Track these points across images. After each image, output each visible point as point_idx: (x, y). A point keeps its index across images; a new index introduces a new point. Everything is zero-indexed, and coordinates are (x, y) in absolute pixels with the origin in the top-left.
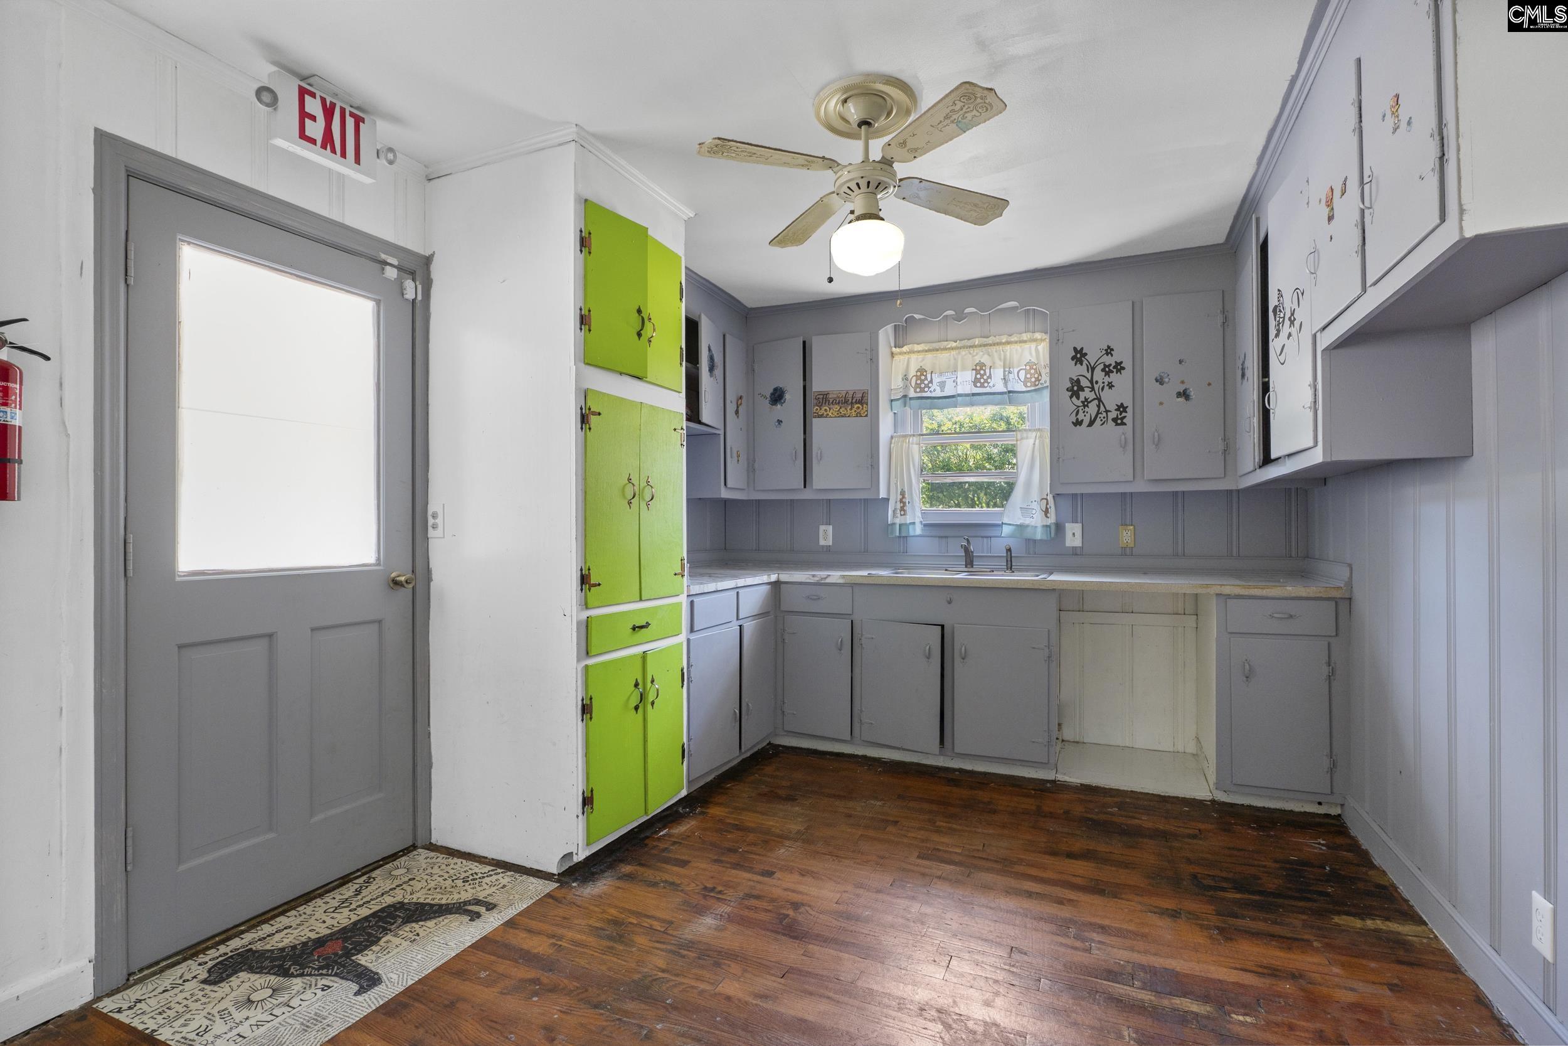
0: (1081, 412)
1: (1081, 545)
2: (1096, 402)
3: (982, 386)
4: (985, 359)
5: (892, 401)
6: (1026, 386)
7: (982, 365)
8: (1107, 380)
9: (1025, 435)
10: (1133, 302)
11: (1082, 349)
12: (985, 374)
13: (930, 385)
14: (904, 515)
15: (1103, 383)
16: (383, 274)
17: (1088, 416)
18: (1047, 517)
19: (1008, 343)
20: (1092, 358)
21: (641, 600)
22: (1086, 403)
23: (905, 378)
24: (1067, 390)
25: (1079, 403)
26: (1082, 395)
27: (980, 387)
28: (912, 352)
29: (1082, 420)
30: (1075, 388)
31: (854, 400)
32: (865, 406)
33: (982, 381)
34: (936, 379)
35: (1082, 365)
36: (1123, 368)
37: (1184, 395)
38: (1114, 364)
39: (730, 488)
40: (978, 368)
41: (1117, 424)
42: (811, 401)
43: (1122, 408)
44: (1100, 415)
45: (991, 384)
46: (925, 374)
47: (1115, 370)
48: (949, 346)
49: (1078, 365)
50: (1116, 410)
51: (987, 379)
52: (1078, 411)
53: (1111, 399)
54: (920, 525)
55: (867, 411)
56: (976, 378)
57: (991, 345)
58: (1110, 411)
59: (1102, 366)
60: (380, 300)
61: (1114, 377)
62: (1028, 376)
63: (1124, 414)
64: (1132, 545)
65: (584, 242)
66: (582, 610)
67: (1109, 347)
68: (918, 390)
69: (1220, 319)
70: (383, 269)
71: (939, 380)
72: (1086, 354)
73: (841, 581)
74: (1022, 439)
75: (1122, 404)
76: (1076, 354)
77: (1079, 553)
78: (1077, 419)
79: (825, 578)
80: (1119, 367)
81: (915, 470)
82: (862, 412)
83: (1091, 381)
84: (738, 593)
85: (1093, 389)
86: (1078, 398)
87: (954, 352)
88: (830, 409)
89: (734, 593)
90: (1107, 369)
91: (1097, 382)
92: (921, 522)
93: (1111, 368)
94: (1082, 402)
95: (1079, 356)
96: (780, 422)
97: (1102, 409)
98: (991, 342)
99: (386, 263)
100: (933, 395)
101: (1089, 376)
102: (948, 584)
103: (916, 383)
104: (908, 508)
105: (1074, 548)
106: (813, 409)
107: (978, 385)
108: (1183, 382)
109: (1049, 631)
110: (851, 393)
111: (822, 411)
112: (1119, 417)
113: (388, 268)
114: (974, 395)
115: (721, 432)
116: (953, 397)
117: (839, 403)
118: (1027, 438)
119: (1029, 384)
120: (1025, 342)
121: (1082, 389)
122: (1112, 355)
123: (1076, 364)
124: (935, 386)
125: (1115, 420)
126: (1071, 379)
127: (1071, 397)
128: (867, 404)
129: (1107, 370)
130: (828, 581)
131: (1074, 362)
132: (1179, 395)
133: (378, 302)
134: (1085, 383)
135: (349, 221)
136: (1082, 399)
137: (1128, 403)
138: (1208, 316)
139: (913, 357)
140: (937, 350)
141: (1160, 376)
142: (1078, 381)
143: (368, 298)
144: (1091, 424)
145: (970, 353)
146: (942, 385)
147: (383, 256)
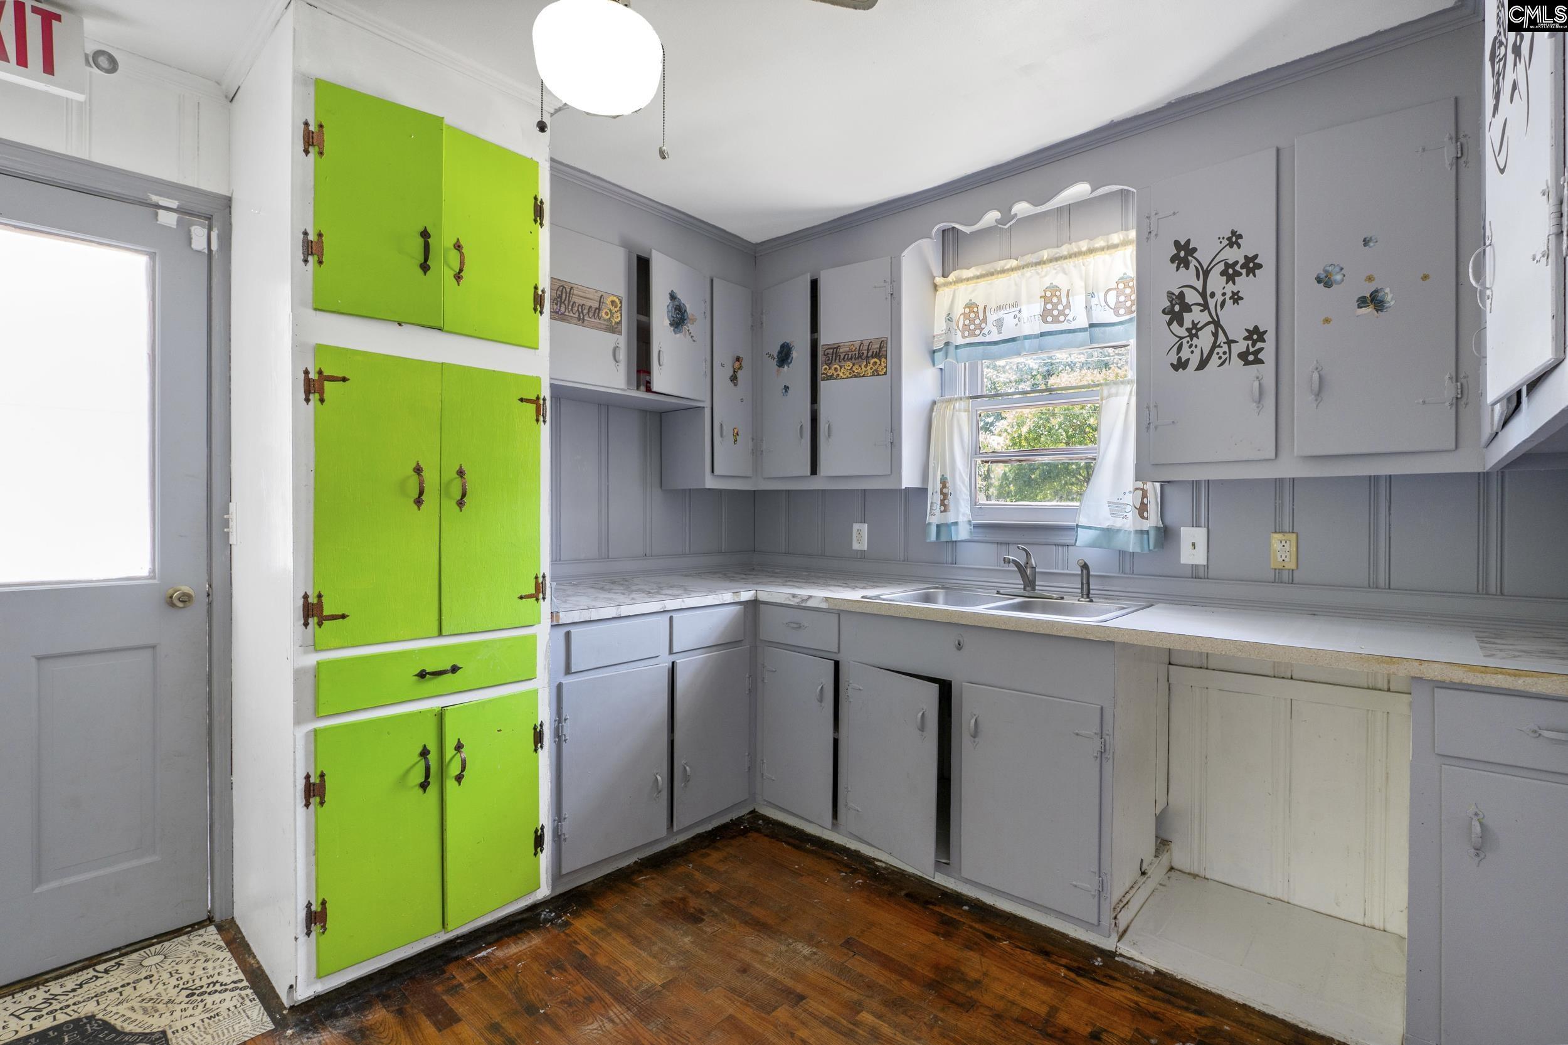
0: (1185, 346)
1: (1205, 563)
2: (1212, 327)
3: (1056, 320)
4: (1061, 281)
5: (934, 352)
6: (1117, 314)
7: (1054, 289)
8: (1230, 288)
9: (1113, 390)
10: (1278, 150)
11: (1188, 241)
12: (1060, 302)
13: (983, 325)
14: (945, 511)
15: (1224, 294)
16: (157, 220)
17: (1197, 352)
18: (1142, 517)
19: (1091, 251)
20: (1204, 256)
21: (440, 634)
22: (1194, 331)
23: (949, 319)
24: (1164, 312)
25: (1182, 332)
26: (1188, 318)
27: (1052, 322)
28: (960, 281)
29: (1188, 360)
30: (1177, 308)
31: (870, 354)
32: (883, 360)
33: (1055, 313)
34: (992, 318)
35: (1187, 268)
36: (1260, 266)
37: (1375, 301)
38: (1242, 261)
39: (717, 476)
40: (1048, 294)
41: (1247, 363)
42: (821, 358)
43: (1256, 335)
44: (1217, 350)
45: (1070, 317)
46: (975, 309)
47: (1244, 271)
48: (1008, 267)
49: (1182, 269)
50: (1245, 339)
51: (1063, 310)
52: (1181, 344)
53: (1236, 321)
54: (968, 527)
55: (886, 367)
56: (1045, 309)
57: (1065, 258)
58: (1236, 342)
59: (1221, 267)
60: (155, 253)
61: (1243, 283)
62: (1122, 299)
63: (1259, 345)
64: (1293, 566)
65: (312, 140)
66: (306, 652)
67: (1233, 233)
68: (966, 334)
69: (1449, 152)
70: (156, 214)
71: (995, 317)
72: (1195, 250)
73: (824, 605)
74: (1109, 396)
75: (1256, 327)
76: (1179, 252)
77: (1201, 574)
78: (1180, 358)
79: (807, 600)
80: (1251, 265)
81: (963, 447)
82: (880, 369)
83: (1203, 294)
84: (671, 618)
85: (1205, 306)
86: (1181, 324)
87: (1015, 275)
88: (841, 367)
89: (666, 617)
90: (1231, 271)
91: (1213, 295)
92: (970, 521)
93: (1238, 268)
94: (1188, 330)
95: (1183, 254)
96: (786, 388)
97: (1221, 338)
98: (1065, 253)
99: (158, 207)
100: (987, 339)
101: (1199, 285)
102: (955, 620)
103: (964, 325)
104: (950, 501)
105: (1195, 567)
106: (822, 368)
107: (1049, 319)
108: (1370, 279)
109: (1102, 708)
110: (866, 343)
111: (832, 371)
112: (1252, 350)
113: (161, 212)
114: (1042, 334)
115: (707, 404)
116: (1013, 340)
117: (851, 359)
118: (1117, 395)
119: (1122, 311)
120: (1115, 246)
121: (1187, 308)
122: (1239, 246)
123: (1178, 268)
124: (990, 326)
125: (1243, 356)
126: (1170, 294)
127: (1169, 323)
128: (886, 358)
129: (1230, 273)
130: (810, 604)
131: (1175, 265)
132: (1362, 302)
133: (152, 256)
134: (1192, 297)
135: (99, 157)
136: (1188, 324)
137: (1267, 324)
138: (1424, 150)
139: (962, 287)
140: (992, 274)
141: (1326, 271)
142: (1182, 295)
143: (137, 251)
144: (1203, 364)
145: (1038, 274)
146: (999, 323)
147: (155, 198)
